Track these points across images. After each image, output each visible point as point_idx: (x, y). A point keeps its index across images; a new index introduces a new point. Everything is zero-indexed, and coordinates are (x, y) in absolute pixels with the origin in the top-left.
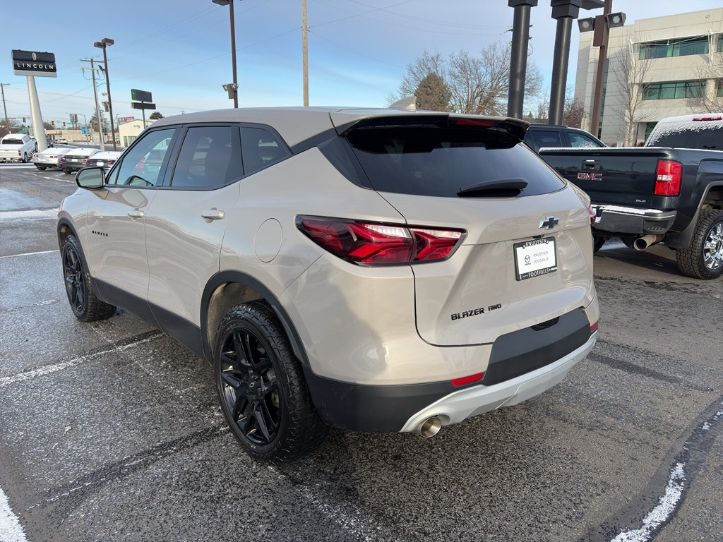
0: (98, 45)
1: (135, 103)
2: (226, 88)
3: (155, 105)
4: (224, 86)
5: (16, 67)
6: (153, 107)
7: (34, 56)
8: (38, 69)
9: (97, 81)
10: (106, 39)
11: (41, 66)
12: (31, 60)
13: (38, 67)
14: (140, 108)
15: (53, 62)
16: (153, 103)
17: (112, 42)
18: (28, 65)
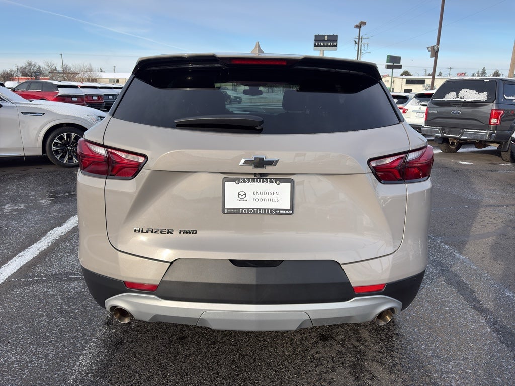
0: (357, 26)
1: (388, 65)
2: (430, 49)
3: (401, 66)
4: (428, 48)
5: (315, 46)
6: (400, 67)
7: (326, 37)
8: (327, 46)
9: (362, 51)
10: (361, 22)
11: (329, 44)
12: (324, 41)
13: (327, 44)
14: (390, 69)
15: (336, 41)
16: (401, 64)
17: (364, 23)
18: (322, 44)
